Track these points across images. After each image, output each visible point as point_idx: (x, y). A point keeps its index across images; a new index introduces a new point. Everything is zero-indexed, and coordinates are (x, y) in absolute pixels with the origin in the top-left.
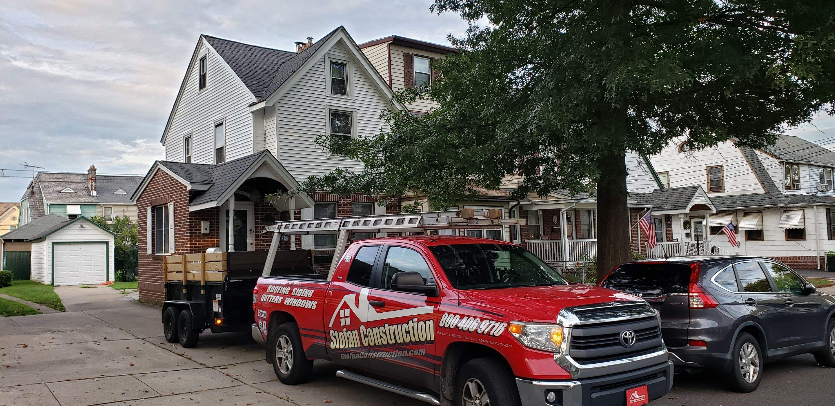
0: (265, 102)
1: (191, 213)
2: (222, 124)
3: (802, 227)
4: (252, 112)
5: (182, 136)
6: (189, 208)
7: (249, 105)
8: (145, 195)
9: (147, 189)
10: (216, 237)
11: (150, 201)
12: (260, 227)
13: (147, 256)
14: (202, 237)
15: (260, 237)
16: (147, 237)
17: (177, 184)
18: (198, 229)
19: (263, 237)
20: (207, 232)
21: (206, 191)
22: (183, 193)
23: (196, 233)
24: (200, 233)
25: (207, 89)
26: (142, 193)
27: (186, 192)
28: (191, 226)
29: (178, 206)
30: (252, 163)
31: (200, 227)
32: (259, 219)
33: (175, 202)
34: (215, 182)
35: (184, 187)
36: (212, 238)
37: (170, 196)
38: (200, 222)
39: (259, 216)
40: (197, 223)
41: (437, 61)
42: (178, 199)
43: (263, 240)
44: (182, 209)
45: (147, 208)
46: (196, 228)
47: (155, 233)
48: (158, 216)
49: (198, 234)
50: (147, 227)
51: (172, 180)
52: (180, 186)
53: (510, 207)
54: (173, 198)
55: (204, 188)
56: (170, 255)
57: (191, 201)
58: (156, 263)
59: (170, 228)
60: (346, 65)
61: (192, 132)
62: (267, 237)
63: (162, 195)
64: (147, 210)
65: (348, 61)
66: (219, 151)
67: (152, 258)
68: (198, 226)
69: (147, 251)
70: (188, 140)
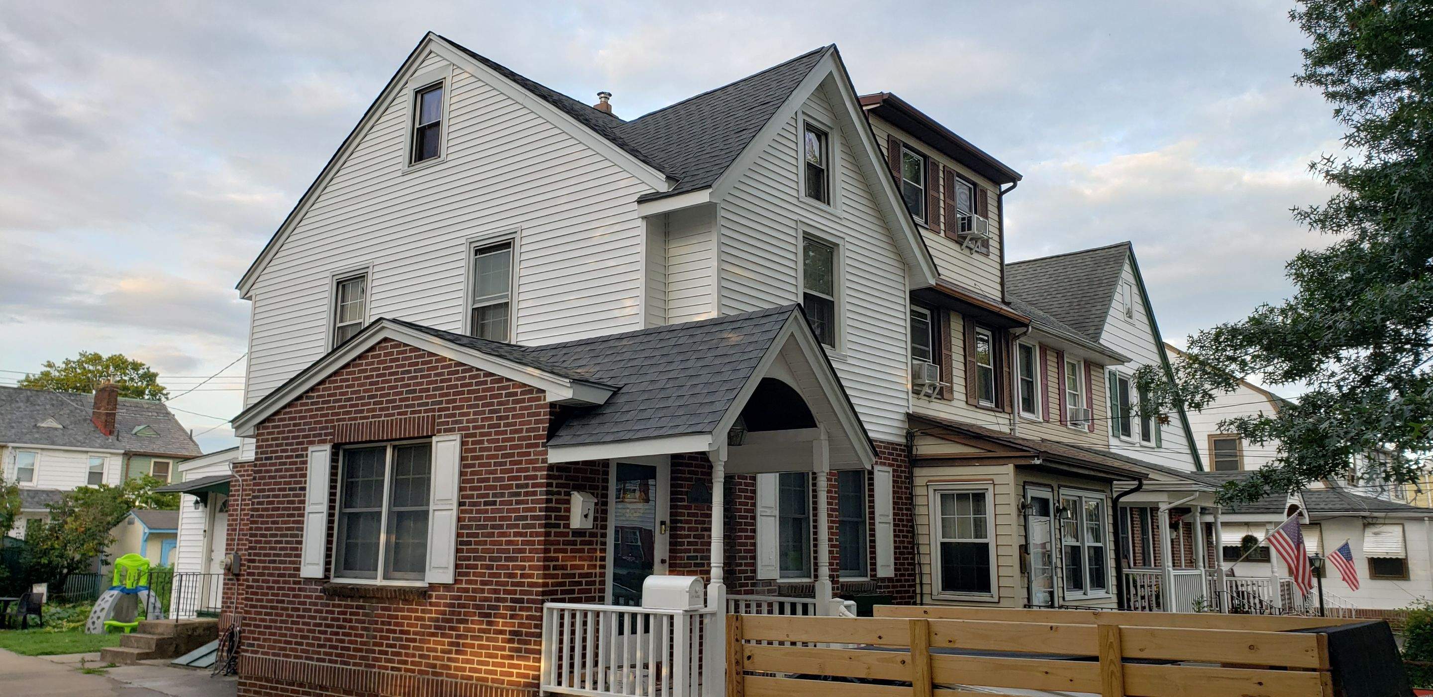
0: (710, 190)
1: (551, 467)
2: (507, 245)
3: (1402, 556)
4: (644, 218)
5: (327, 274)
6: (546, 453)
7: (636, 197)
8: (301, 411)
9: (313, 397)
10: (599, 539)
11: (327, 428)
12: (683, 515)
13: (295, 583)
14: (570, 538)
15: (682, 544)
16: (302, 529)
17: (485, 382)
18: (562, 513)
19: (689, 543)
20: (589, 524)
21: (599, 406)
22: (514, 409)
23: (558, 526)
24: (567, 526)
25: (443, 162)
26: (284, 407)
27: (530, 407)
28: (550, 505)
29: (486, 445)
30: (771, 335)
31: (568, 510)
32: (681, 493)
33: (467, 436)
34: (621, 384)
35: (522, 393)
36: (590, 543)
37: (440, 417)
38: (568, 494)
39: (681, 486)
40: (563, 497)
41: (936, 165)
42: (483, 427)
43: (689, 551)
44: (504, 456)
45: (311, 449)
46: (559, 510)
47: (336, 518)
48: (350, 472)
49: (562, 529)
50: (303, 502)
51: (457, 372)
52: (499, 389)
53: (1115, 495)
54: (456, 422)
55: (597, 397)
56: (427, 585)
57: (552, 433)
58: (339, 606)
59: (432, 507)
60: (826, 135)
61: (371, 265)
62: (696, 544)
63: (393, 415)
64: (309, 452)
65: (831, 128)
66: (479, 315)
67: (324, 591)
68: (563, 506)
69: (298, 569)
70: (344, 286)
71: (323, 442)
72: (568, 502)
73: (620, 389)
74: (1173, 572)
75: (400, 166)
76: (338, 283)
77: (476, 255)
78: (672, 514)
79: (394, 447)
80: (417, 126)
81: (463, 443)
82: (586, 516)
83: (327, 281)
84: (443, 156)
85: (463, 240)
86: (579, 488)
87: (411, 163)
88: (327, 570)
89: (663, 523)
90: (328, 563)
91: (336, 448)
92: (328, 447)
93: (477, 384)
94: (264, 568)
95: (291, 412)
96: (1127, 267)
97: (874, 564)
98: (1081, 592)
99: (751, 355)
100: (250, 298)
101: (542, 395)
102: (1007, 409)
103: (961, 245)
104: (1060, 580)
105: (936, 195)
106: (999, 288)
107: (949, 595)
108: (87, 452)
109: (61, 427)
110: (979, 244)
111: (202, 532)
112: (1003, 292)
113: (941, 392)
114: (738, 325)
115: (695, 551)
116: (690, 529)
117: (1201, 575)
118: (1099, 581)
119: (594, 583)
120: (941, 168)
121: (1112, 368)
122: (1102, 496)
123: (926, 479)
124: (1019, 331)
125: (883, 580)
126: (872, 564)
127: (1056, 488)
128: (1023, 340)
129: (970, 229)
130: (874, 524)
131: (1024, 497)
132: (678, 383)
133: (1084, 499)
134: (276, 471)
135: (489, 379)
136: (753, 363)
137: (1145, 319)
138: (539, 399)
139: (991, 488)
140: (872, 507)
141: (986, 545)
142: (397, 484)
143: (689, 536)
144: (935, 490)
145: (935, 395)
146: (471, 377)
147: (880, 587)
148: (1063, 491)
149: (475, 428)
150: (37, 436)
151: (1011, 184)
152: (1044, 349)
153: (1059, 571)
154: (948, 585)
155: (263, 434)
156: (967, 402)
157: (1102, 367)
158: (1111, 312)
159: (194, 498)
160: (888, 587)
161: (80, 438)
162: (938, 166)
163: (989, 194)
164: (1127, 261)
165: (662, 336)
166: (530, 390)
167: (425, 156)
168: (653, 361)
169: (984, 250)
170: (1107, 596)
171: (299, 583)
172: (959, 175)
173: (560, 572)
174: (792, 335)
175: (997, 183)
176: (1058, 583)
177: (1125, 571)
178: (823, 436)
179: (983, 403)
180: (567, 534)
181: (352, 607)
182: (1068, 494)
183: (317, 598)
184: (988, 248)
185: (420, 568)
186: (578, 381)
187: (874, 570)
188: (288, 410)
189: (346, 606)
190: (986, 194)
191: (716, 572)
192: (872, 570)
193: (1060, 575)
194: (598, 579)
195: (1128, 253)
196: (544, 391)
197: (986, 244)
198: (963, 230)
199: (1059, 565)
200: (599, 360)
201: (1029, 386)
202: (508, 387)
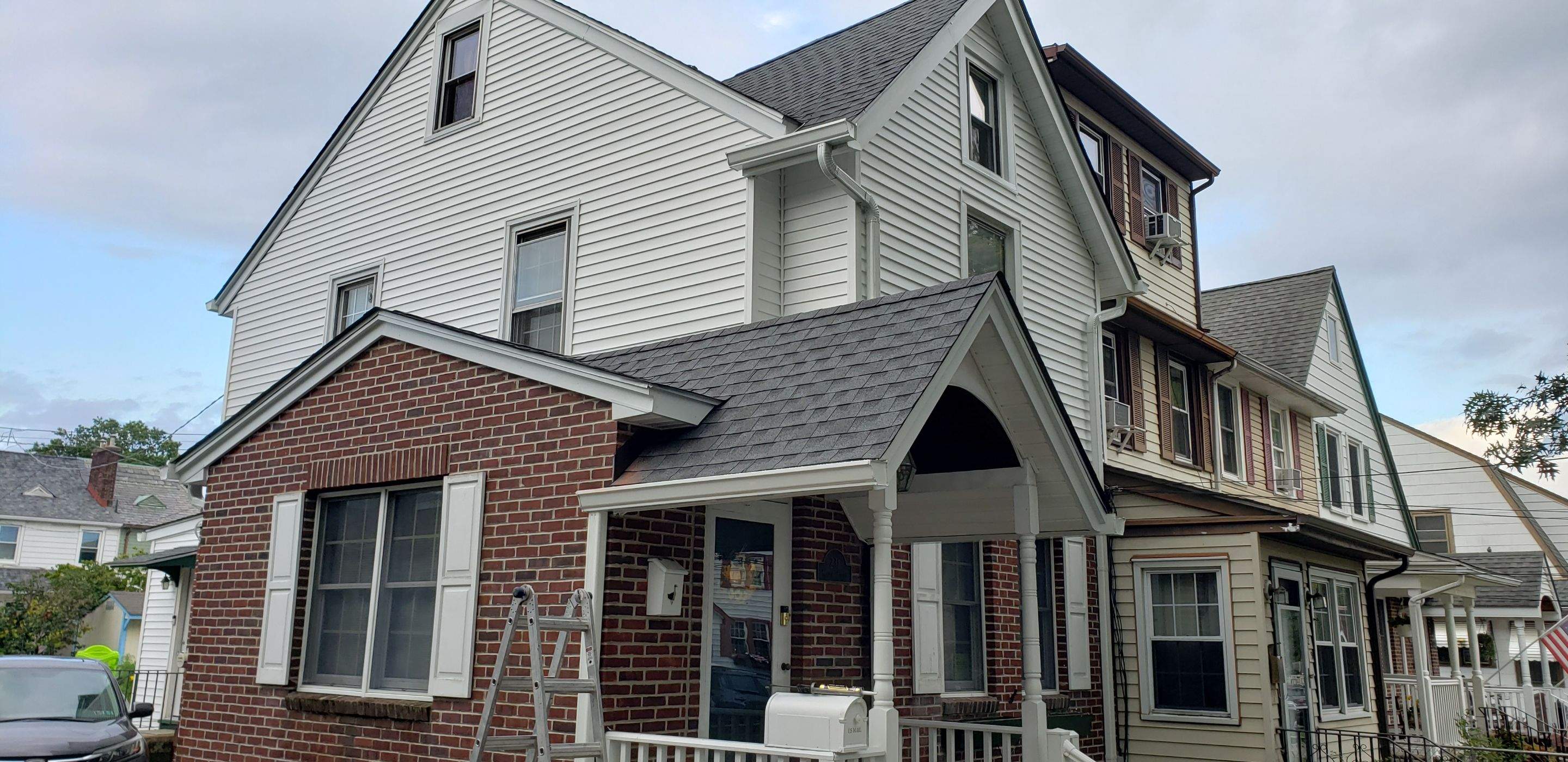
2: (560, 227)
4: (751, 177)
5: (326, 278)
8: (266, 446)
9: (283, 426)
10: (691, 633)
11: (300, 468)
12: (810, 597)
13: (249, 691)
14: (647, 630)
15: (810, 641)
16: (260, 614)
17: (522, 395)
18: (635, 592)
19: (820, 640)
20: (675, 609)
21: (692, 428)
22: (564, 433)
23: (628, 611)
24: (642, 611)
25: (480, 124)
26: (245, 441)
27: (588, 429)
28: (616, 579)
29: (521, 487)
30: (963, 316)
31: (644, 587)
32: (809, 565)
33: (494, 475)
34: (724, 396)
35: (576, 409)
36: (677, 638)
37: (455, 448)
38: (644, 562)
39: (809, 555)
40: (635, 566)
41: (1118, 147)
42: (517, 461)
43: (820, 652)
44: (548, 504)
45: (277, 498)
46: (629, 586)
47: (309, 598)
48: (331, 532)
49: (634, 617)
50: (264, 574)
51: (481, 381)
52: (542, 403)
53: (1368, 580)
54: (478, 455)
55: (691, 414)
56: (431, 699)
57: (621, 470)
58: (307, 727)
59: (440, 582)
60: (994, 82)
61: (382, 262)
62: (830, 641)
63: (390, 446)
64: (275, 504)
65: (1001, 75)
66: (522, 321)
67: (287, 703)
68: (636, 581)
69: (253, 671)
70: (347, 293)
71: (294, 488)
72: (644, 574)
73: (724, 402)
74: (1431, 683)
75: (422, 134)
76: (340, 289)
77: (519, 242)
78: (794, 596)
79: (391, 495)
80: (446, 81)
81: (487, 486)
82: (671, 596)
83: (326, 287)
84: (478, 115)
85: (502, 224)
86: (661, 554)
87: (436, 127)
88: (293, 673)
89: (784, 609)
90: (294, 663)
91: (311, 497)
92: (299, 495)
93: (510, 397)
94: (210, 669)
95: (253, 448)
96: (1331, 298)
97: (1064, 670)
98: (1336, 710)
99: (931, 346)
100: (230, 315)
101: (606, 410)
102: (1208, 467)
103: (1149, 252)
104: (1314, 692)
105: (1119, 185)
106: (1193, 310)
107: (1164, 714)
108: (79, 525)
109: (51, 496)
110: (1170, 252)
111: (171, 619)
112: (1198, 317)
113: (1131, 442)
114: (904, 306)
115: (829, 652)
116: (821, 619)
117: (1458, 686)
118: (1356, 697)
119: (682, 700)
120: (1124, 152)
121: (1319, 420)
122: (1353, 579)
123: (1131, 554)
124: (1217, 367)
125: (1077, 693)
126: (1061, 671)
127: (1304, 567)
128: (1224, 380)
129: (1161, 231)
130: (1064, 616)
131: (1270, 577)
132: (814, 390)
133: (1335, 584)
134: (232, 530)
135: (527, 390)
136: (937, 356)
137: (1351, 364)
138: (601, 416)
139: (1225, 566)
140: (1061, 592)
141: (1218, 646)
142: (391, 547)
143: (819, 630)
144: (1142, 569)
145: (1124, 444)
146: (501, 388)
147: (1073, 704)
148: (1313, 571)
149: (506, 462)
150: (22, 506)
151: (1206, 180)
152: (1245, 393)
153: (1313, 680)
154: (1163, 699)
155: (216, 479)
156: (1161, 456)
157: (1309, 419)
158: (1317, 351)
159: (162, 574)
160: (1082, 703)
161: (72, 509)
162: (1121, 149)
163: (1180, 192)
164: (1331, 291)
165: (783, 329)
166: (588, 401)
167: (456, 116)
168: (773, 363)
169: (1175, 261)
170: (1366, 714)
171: (254, 691)
172: (1145, 165)
173: (631, 683)
174: (989, 320)
175: (1189, 179)
176: (1312, 697)
177: (1386, 680)
178: (1029, 480)
179: (1180, 459)
180: (641, 625)
181: (324, 728)
182: (1318, 575)
183: (278, 714)
184: (1180, 259)
185: (420, 673)
186: (659, 388)
187: (1065, 679)
188: (250, 444)
189: (317, 728)
190: (1176, 190)
191: (882, 688)
192: (1061, 679)
193: (1314, 686)
194: (688, 695)
195: (1332, 280)
196: (608, 404)
197: (1177, 253)
198: (1152, 233)
199: (1312, 672)
200: (690, 366)
201: (1229, 437)
202: (555, 400)
